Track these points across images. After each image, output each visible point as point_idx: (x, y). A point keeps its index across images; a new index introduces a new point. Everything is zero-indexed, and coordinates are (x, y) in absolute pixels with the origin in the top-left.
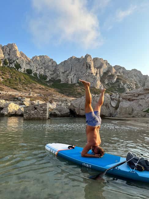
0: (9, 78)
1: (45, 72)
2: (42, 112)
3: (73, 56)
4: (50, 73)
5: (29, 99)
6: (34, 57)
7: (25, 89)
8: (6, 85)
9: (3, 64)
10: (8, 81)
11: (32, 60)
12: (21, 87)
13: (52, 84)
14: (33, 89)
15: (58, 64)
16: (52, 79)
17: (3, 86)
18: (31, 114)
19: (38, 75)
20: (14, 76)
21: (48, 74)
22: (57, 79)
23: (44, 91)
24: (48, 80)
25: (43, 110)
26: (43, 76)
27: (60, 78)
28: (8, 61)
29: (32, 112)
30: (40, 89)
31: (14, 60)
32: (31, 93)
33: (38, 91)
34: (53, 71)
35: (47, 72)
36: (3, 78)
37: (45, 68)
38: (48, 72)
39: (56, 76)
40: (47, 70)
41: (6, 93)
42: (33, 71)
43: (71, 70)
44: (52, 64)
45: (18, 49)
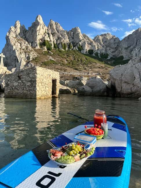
0: (73, 60)
1: (106, 50)
2: (29, 84)
3: (139, 28)
4: (112, 50)
5: (86, 78)
6: (96, 37)
7: (85, 69)
8: (69, 67)
9: (68, 48)
10: (71, 63)
11: (94, 40)
12: (82, 68)
13: (114, 62)
14: (92, 68)
15: (121, 40)
16: (114, 57)
17: (67, 68)
18: (14, 88)
19: (99, 54)
20: (77, 57)
21: (109, 52)
22: (119, 56)
23: (103, 70)
24: (109, 58)
25: (30, 79)
26: (104, 54)
27: (122, 55)
28: (72, 45)
29: (16, 84)
30: (99, 68)
31: (78, 42)
32: (90, 72)
33: (97, 70)
34: (115, 48)
35: (108, 50)
36: (67, 61)
37: (106, 46)
38: (110, 49)
39: (118, 53)
40: (108, 48)
41: (68, 73)
42: (95, 51)
43: (136, 43)
44: (114, 41)
45: (80, 32)
